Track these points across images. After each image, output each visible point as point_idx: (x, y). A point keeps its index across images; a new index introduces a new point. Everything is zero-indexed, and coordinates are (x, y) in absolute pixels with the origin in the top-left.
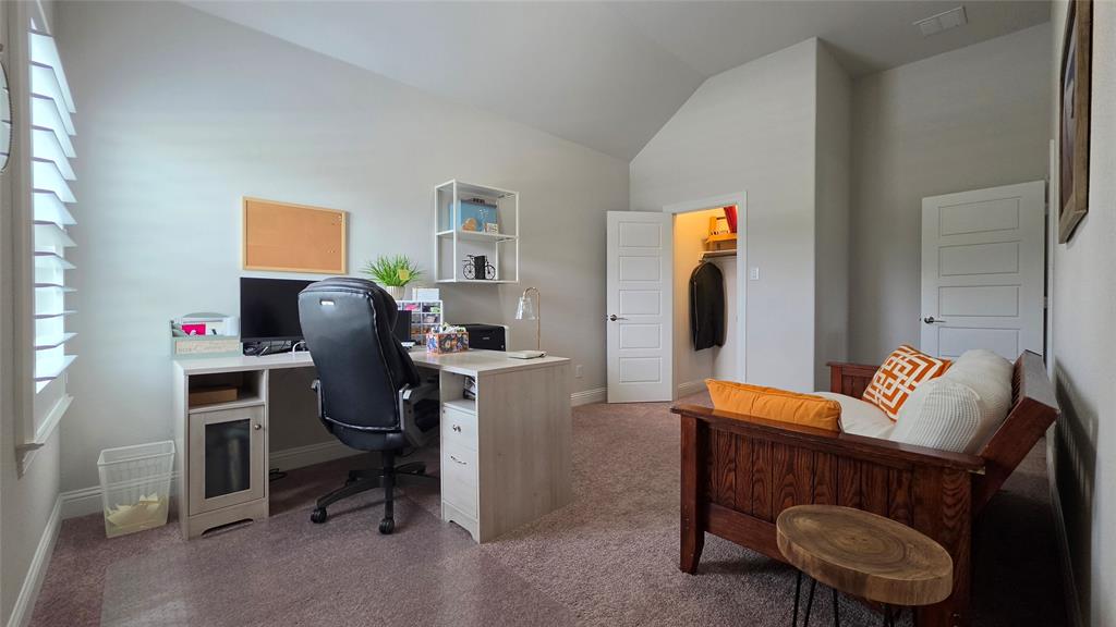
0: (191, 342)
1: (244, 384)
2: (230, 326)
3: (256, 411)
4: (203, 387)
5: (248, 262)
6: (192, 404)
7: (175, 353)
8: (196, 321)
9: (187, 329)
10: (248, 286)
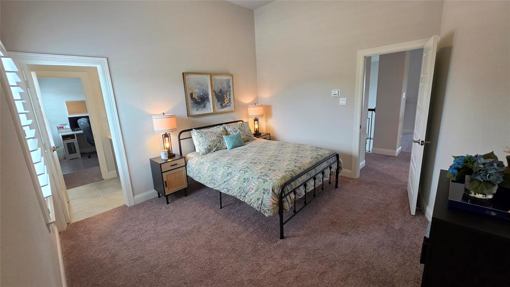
0: (61, 130)
1: (72, 136)
2: (68, 126)
3: (75, 141)
4: (64, 137)
5: (69, 114)
6: (63, 140)
7: (59, 132)
8: (62, 126)
9: (60, 128)
10: (70, 119)
